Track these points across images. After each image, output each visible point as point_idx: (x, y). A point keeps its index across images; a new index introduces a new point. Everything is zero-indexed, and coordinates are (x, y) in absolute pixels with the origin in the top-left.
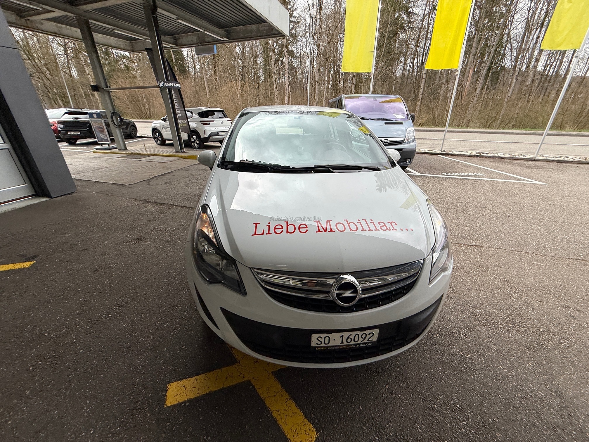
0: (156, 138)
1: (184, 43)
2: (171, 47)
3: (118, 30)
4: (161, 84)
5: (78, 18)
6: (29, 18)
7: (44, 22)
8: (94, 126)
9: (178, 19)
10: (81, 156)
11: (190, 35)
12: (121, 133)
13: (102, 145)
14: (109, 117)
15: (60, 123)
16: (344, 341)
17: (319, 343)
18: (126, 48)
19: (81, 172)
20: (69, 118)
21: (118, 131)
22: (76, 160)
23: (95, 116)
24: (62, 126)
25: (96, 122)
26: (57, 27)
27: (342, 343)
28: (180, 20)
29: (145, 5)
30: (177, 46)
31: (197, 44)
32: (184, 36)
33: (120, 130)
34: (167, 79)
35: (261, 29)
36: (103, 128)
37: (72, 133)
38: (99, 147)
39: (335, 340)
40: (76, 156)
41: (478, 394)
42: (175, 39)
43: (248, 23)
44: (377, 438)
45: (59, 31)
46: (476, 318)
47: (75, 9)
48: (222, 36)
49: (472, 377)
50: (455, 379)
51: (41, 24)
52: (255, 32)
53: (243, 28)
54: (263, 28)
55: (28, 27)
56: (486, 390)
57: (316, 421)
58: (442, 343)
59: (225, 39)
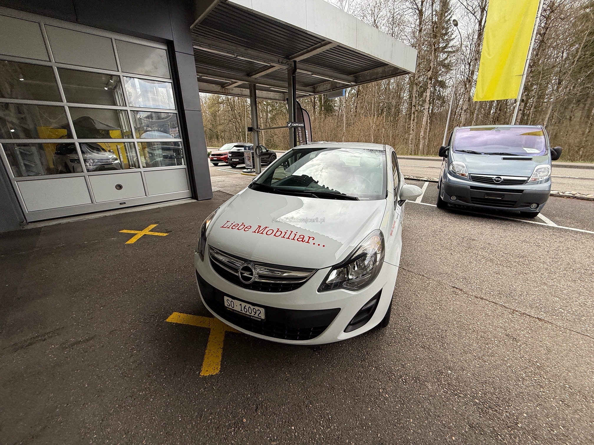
0: (285, 166)
1: (320, 90)
2: (310, 94)
3: (274, 88)
4: (289, 125)
5: (250, 83)
6: (226, 88)
7: (234, 89)
8: (246, 155)
9: (312, 75)
10: (233, 176)
11: (326, 84)
12: (260, 161)
13: (247, 169)
14: (255, 149)
15: (230, 153)
16: (243, 309)
17: (229, 305)
18: (279, 99)
19: (225, 187)
20: (235, 149)
21: (258, 159)
22: (228, 178)
23: (247, 148)
24: (230, 155)
25: (247, 152)
26: (240, 90)
27: (241, 310)
28: (314, 75)
29: (289, 69)
30: (315, 93)
31: (330, 90)
32: (321, 85)
33: (260, 158)
34: (294, 121)
35: (386, 70)
36: (250, 157)
37: (235, 160)
38: (245, 170)
39: (237, 306)
40: (230, 176)
41: (359, 421)
42: (314, 88)
43: (375, 66)
44: (249, 395)
45: (241, 93)
46: (437, 376)
47: (250, 79)
48: (349, 82)
49: (370, 409)
50: (350, 402)
51: (232, 90)
52: (381, 73)
53: (371, 71)
54: (389, 69)
55: (225, 93)
56: (370, 424)
57: (225, 366)
58: (370, 375)
59: (353, 83)
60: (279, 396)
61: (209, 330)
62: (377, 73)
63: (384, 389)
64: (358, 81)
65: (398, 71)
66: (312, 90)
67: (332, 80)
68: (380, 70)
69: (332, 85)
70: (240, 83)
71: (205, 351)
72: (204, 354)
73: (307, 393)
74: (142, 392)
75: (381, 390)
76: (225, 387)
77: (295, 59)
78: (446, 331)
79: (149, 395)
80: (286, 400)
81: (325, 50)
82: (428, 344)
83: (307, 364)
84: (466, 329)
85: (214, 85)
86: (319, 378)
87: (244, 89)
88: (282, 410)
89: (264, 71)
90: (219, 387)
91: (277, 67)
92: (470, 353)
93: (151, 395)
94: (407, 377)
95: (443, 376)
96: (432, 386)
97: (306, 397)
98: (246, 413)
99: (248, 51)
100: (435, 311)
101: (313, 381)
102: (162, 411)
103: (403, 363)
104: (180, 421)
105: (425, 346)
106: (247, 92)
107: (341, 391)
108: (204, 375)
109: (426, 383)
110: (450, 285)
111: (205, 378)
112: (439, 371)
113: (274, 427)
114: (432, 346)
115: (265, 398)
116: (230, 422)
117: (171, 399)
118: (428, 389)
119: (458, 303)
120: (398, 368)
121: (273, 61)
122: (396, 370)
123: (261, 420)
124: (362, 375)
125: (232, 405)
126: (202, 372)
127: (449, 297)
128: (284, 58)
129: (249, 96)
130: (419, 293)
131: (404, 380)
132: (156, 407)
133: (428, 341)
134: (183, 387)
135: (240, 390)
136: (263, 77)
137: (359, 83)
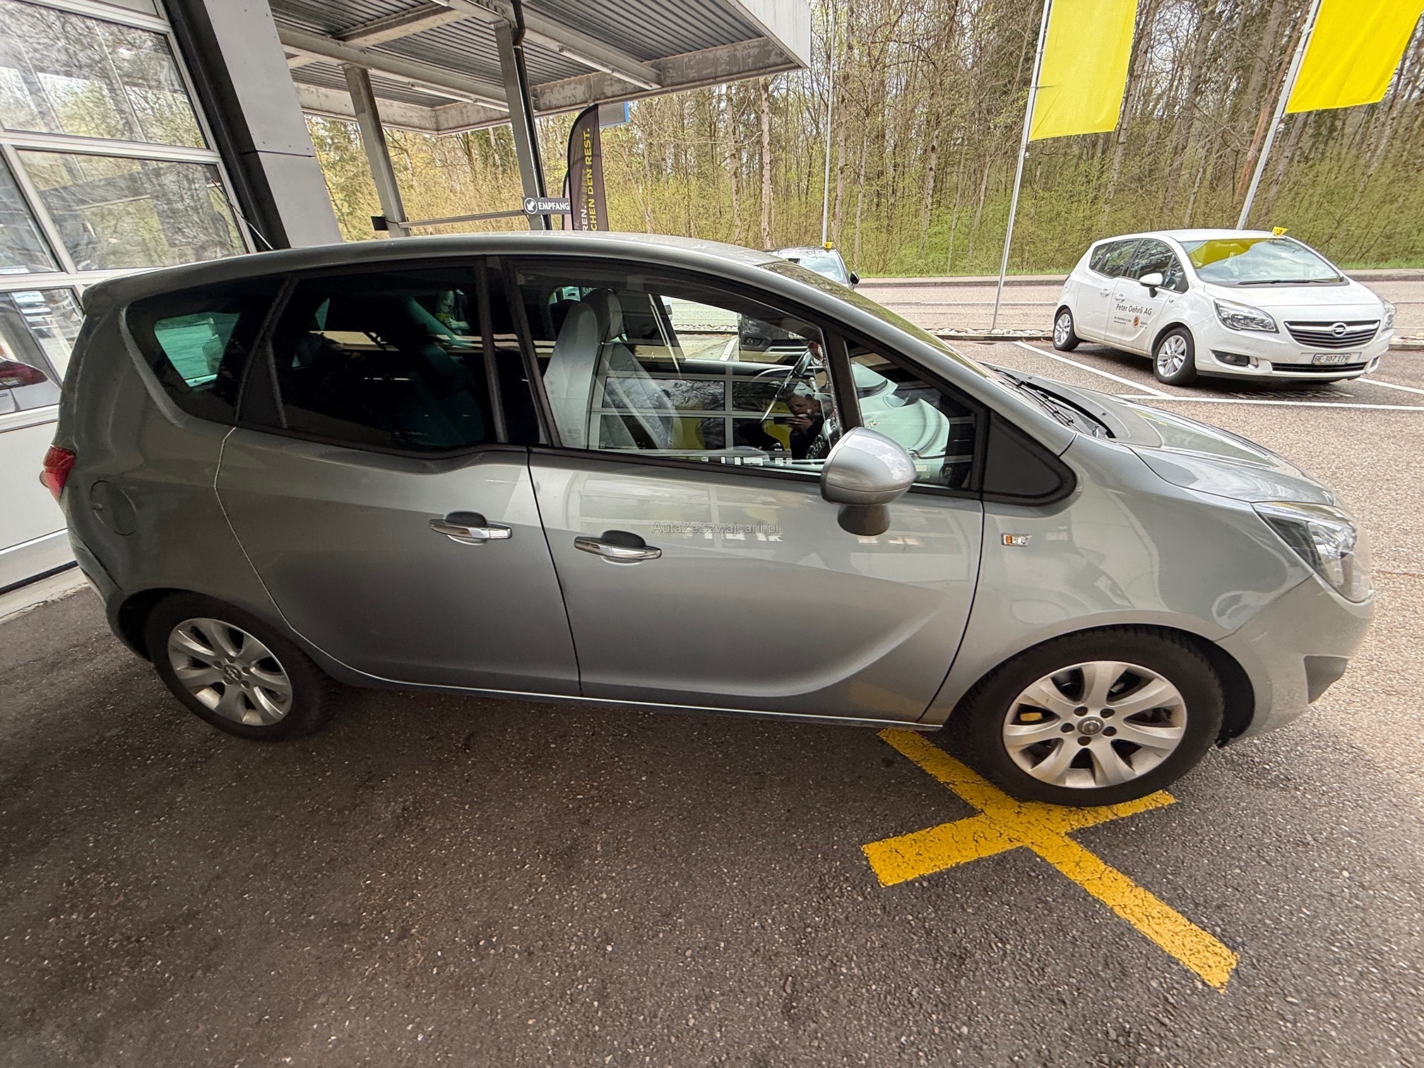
1: (554, 102)
3: (423, 86)
4: (530, 207)
5: (347, 66)
9: (561, 50)
11: (570, 83)
18: (425, 124)
28: (566, 50)
29: (499, 25)
30: (539, 110)
31: (584, 102)
32: (555, 85)
34: (541, 193)
35: (739, 55)
44: (1374, 970)
47: (342, 47)
48: (645, 80)
52: (726, 63)
57: (1218, 930)
59: (655, 86)
62: (716, 61)
64: (665, 81)
67: (610, 72)
68: (722, 52)
69: (590, 87)
70: (306, 59)
71: (1118, 917)
72: (1131, 926)
76: (1305, 982)
86: (1392, 847)
90: (1298, 991)
91: (461, 11)
106: (343, 99)
108: (1222, 984)
111: (1232, 988)
126: (1205, 977)
136: (388, 45)
137: (668, 86)
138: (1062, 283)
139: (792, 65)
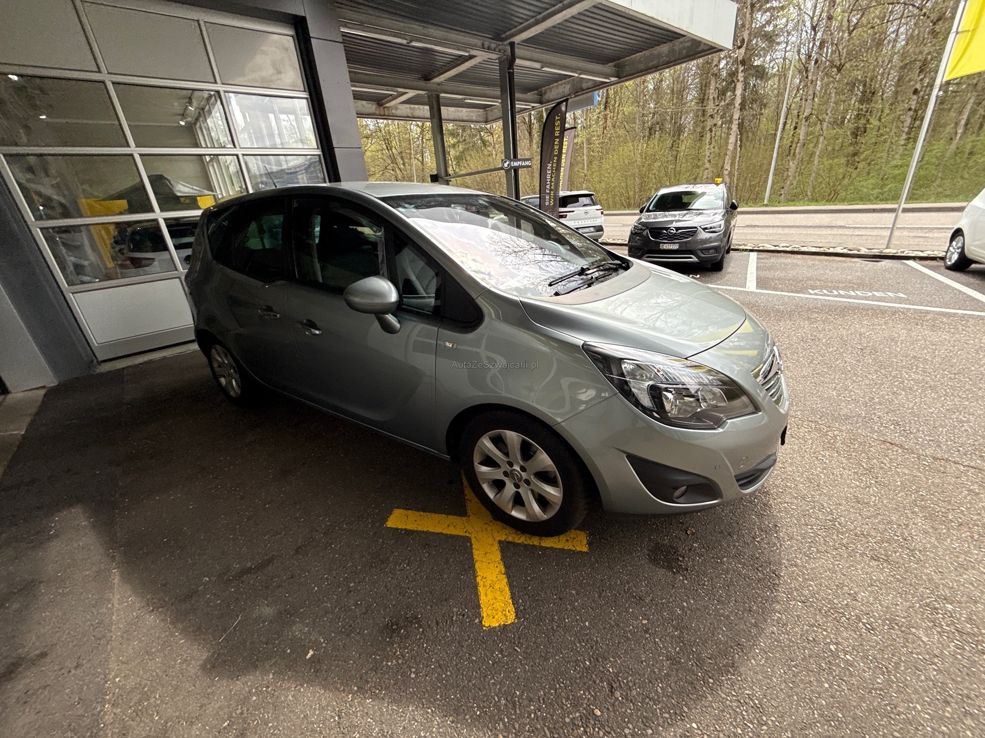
1: (552, 97)
3: (470, 99)
4: (506, 165)
5: (430, 94)
6: (387, 105)
7: (400, 106)
9: (542, 67)
11: (563, 83)
18: (478, 120)
26: (411, 108)
28: (545, 67)
29: (501, 60)
30: (542, 103)
31: (570, 95)
32: (553, 87)
34: (514, 156)
35: (677, 48)
41: (816, 710)
42: (541, 94)
43: (654, 42)
44: (588, 663)
45: (412, 113)
46: (930, 616)
47: (428, 85)
48: (607, 76)
49: (826, 685)
50: (782, 671)
51: (397, 108)
52: (666, 56)
53: (647, 53)
54: (681, 46)
55: (384, 115)
56: (841, 716)
57: (522, 608)
58: (798, 616)
59: (613, 79)
60: (644, 663)
61: (468, 539)
62: (659, 55)
63: (837, 644)
64: (622, 75)
65: (700, 48)
66: (537, 97)
67: (576, 75)
68: (664, 48)
69: (573, 85)
70: (411, 93)
71: (476, 580)
72: (477, 586)
73: (693, 656)
74: (392, 662)
75: (831, 647)
76: (537, 647)
77: (512, 40)
78: (907, 525)
79: (405, 666)
80: (660, 670)
81: (570, 16)
82: (883, 552)
83: (671, 600)
84: (944, 521)
85: (364, 102)
86: (705, 626)
87: (416, 106)
88: (659, 690)
89: (454, 67)
90: (527, 648)
91: (481, 56)
92: (973, 568)
93: (410, 668)
94: (871, 619)
95: (940, 616)
96: (927, 635)
97: (694, 664)
98: (594, 698)
99: (429, 30)
100: (869, 488)
101: (696, 632)
102: (438, 696)
103: (852, 592)
104: (479, 716)
105: (878, 558)
106: (425, 110)
107: (757, 651)
108: (490, 626)
109: (914, 630)
110: (876, 438)
111: (492, 630)
112: (928, 605)
113: (659, 725)
114: (891, 556)
115: (620, 667)
116: (571, 716)
117: (449, 673)
118: (923, 641)
119: (907, 472)
120: (845, 602)
121: (473, 47)
122: (842, 605)
123: (629, 711)
124: (784, 618)
125: (563, 683)
126: (484, 620)
127: (885, 461)
128: (493, 39)
129: (427, 118)
130: (823, 456)
131: (868, 626)
132: (427, 690)
133: (880, 548)
134: (462, 651)
135: (567, 653)
136: (451, 79)
137: (624, 77)
138: (961, 209)
139: (715, 50)
